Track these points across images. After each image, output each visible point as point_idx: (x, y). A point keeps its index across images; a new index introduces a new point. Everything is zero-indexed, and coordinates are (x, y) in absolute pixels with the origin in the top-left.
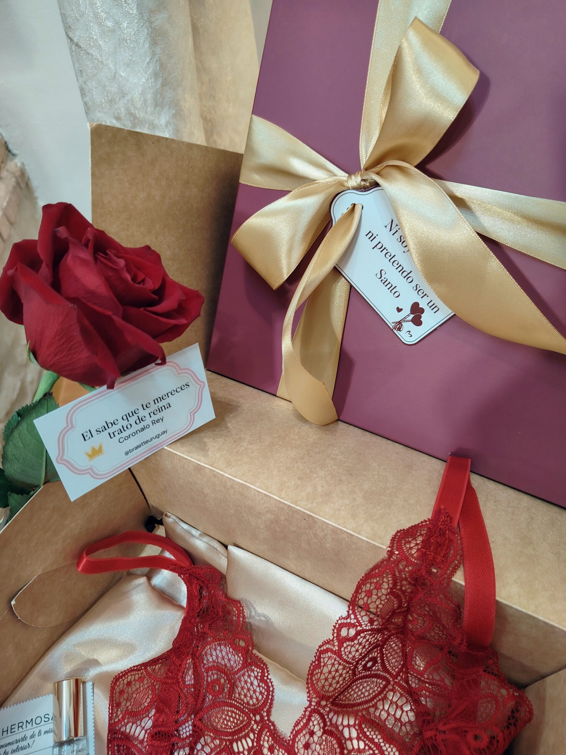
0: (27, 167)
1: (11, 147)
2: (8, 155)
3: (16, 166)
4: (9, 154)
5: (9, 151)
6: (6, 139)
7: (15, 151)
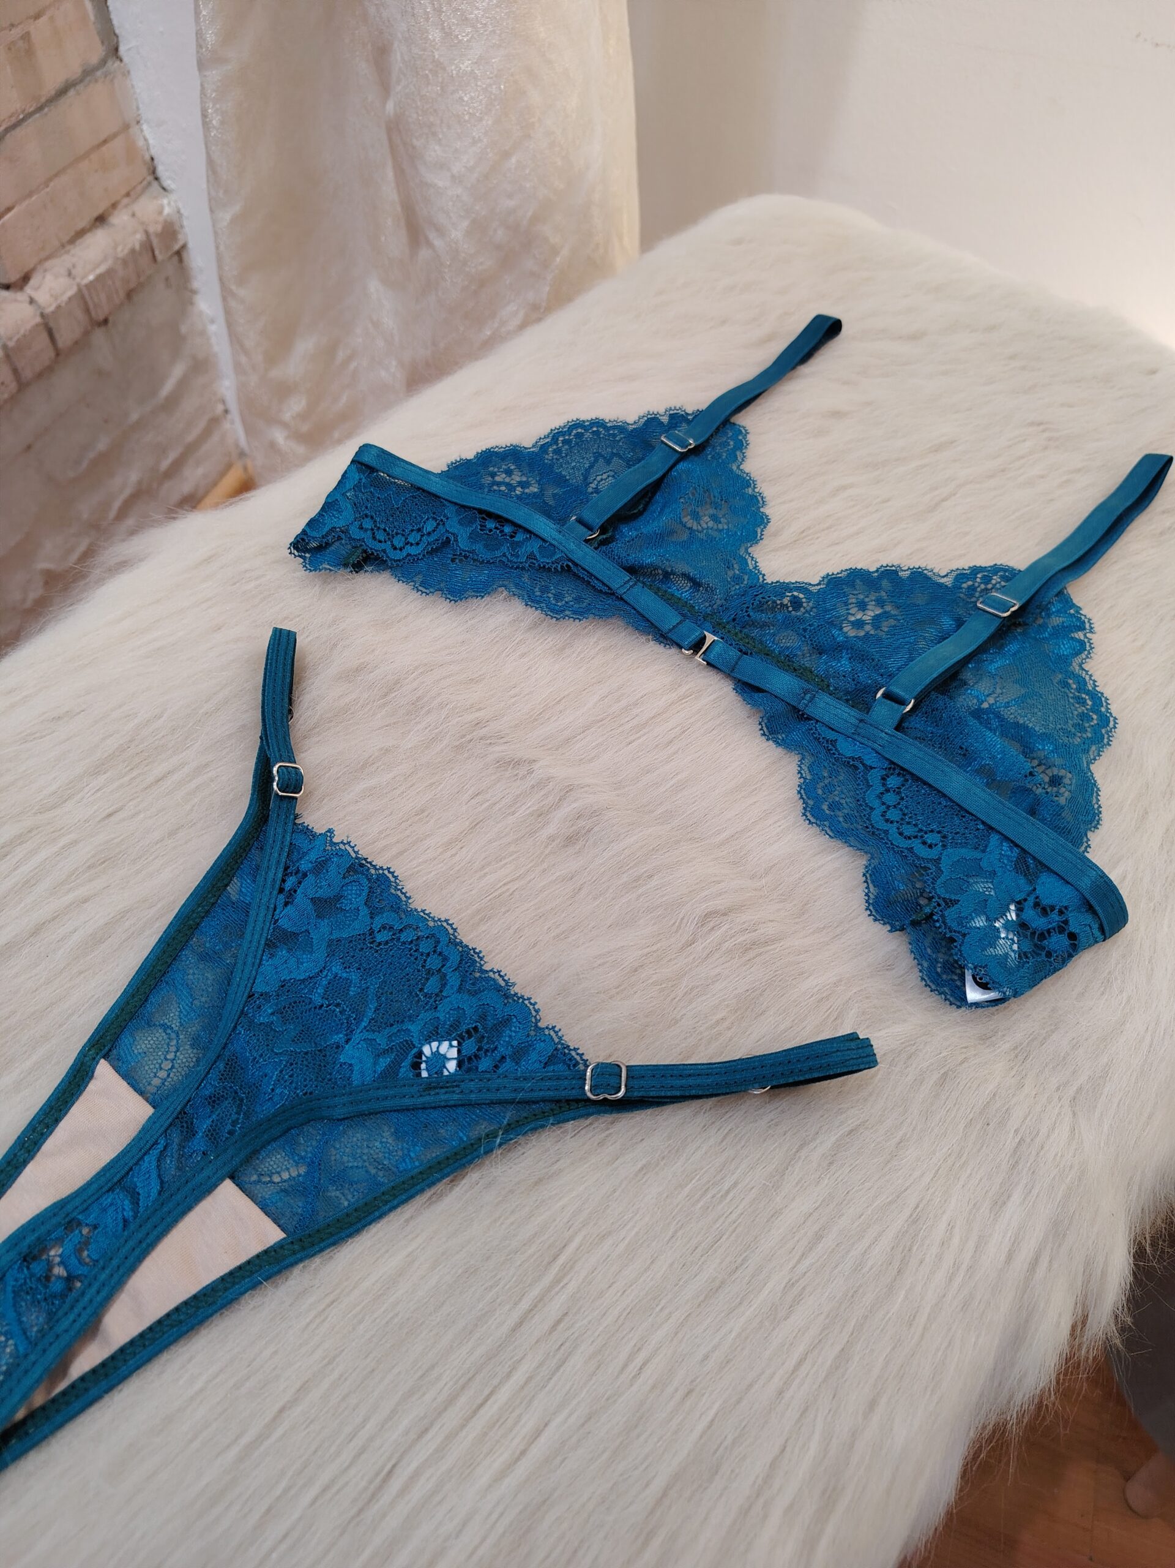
0: (185, 223)
1: (161, 170)
2: (149, 184)
3: (160, 212)
4: (155, 184)
5: (157, 179)
6: (153, 152)
7: (167, 183)
